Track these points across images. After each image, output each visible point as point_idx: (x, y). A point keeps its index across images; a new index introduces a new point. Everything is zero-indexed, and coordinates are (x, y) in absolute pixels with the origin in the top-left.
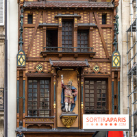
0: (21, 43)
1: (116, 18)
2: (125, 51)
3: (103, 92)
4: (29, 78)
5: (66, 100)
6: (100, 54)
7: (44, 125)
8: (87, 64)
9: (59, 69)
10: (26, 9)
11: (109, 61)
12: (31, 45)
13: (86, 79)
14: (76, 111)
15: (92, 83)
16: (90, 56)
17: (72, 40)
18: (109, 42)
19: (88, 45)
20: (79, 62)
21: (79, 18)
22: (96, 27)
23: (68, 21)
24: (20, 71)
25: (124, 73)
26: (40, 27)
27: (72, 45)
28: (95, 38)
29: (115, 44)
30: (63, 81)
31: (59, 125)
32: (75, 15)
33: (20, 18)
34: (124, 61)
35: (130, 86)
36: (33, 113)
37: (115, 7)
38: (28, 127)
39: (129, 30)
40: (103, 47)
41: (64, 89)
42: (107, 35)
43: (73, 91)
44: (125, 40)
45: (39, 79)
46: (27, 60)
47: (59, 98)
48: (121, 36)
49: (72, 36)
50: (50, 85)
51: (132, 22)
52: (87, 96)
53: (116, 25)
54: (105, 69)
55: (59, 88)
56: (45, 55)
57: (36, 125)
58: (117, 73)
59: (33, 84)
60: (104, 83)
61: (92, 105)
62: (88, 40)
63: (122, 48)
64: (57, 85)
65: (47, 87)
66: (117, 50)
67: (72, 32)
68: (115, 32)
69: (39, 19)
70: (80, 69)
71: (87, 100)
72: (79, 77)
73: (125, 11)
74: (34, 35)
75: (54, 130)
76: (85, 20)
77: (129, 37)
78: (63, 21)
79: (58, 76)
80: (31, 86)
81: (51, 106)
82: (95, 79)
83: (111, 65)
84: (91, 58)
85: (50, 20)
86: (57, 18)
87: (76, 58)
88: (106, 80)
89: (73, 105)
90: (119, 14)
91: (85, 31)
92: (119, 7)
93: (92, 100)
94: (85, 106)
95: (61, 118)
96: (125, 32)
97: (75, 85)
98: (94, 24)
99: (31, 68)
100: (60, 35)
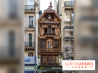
0: (39, 31)
1: (61, 26)
2: (63, 33)
3: (58, 43)
4: (41, 40)
5: (49, 45)
6: (57, 34)
7: (44, 50)
8: (54, 36)
9: (47, 38)
10: (40, 24)
11: (59, 36)
12: (41, 32)
13: (54, 40)
14: (51, 47)
15: (55, 41)
16: (55, 34)
17: (51, 31)
18: (59, 31)
19: (54, 32)
20: (52, 36)
21: (52, 26)
22: (56, 28)
23: (50, 27)
24: (39, 38)
25: (62, 38)
26: (43, 28)
27: (51, 32)
28: (56, 30)
29: (60, 32)
30: (48, 40)
31: (48, 50)
32: (51, 25)
33: (39, 26)
34: (62, 36)
35: (64, 41)
36: (42, 48)
37: (60, 23)
38: (40, 51)
39: (64, 29)
40: (58, 33)
41: (49, 42)
42: (59, 30)
43: (51, 43)
44: (63, 31)
45: (43, 40)
46: (40, 35)
47: (48, 44)
48: (62, 30)
49: (51, 30)
50: (45, 41)
51: (64, 27)
52: (54, 44)
53: (61, 28)
54: (58, 37)
55: (48, 42)
56: (44, 34)
57: (42, 50)
58: (61, 38)
59: (42, 41)
60: (58, 41)
61: (55, 46)
62: (54, 31)
63: (62, 33)
64: (47, 41)
65: (45, 42)
66: (61, 33)
67: (51, 29)
68: (60, 29)
69: (43, 26)
70: (52, 37)
71: (54, 45)
72: (52, 39)
73: (63, 24)
74: (42, 30)
75: (46, 51)
76: (53, 26)
77: (63, 30)
78: (48, 27)
79: (47, 39)
80: (41, 42)
81: (46, 46)
82: (56, 40)
83: (60, 37)
84: (55, 35)
85: (45, 26)
86: (47, 26)
87: (51, 35)
88: (58, 40)
89: (51, 46)
90: (61, 25)
91: (53, 29)
92: (61, 23)
93: (55, 45)
94: (53, 46)
95: (48, 49)
96: (63, 29)
97: (51, 41)
98: (56, 27)
99: (41, 37)
100: (48, 30)
